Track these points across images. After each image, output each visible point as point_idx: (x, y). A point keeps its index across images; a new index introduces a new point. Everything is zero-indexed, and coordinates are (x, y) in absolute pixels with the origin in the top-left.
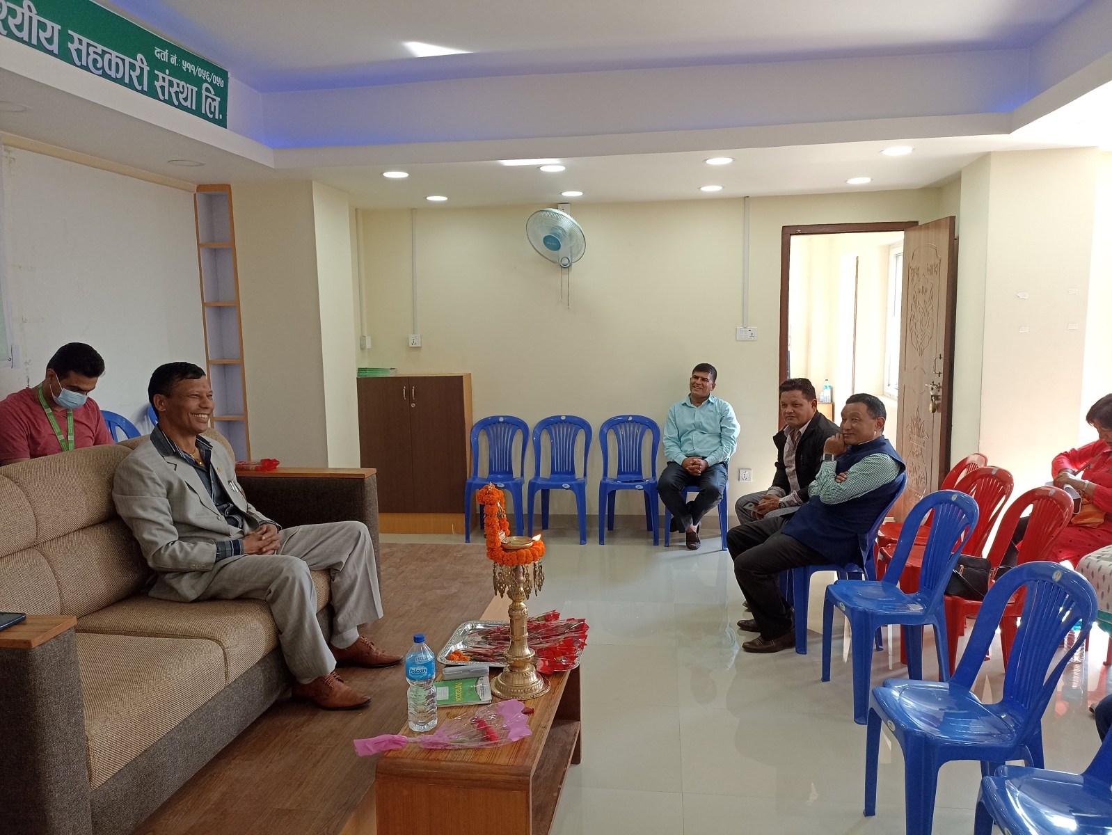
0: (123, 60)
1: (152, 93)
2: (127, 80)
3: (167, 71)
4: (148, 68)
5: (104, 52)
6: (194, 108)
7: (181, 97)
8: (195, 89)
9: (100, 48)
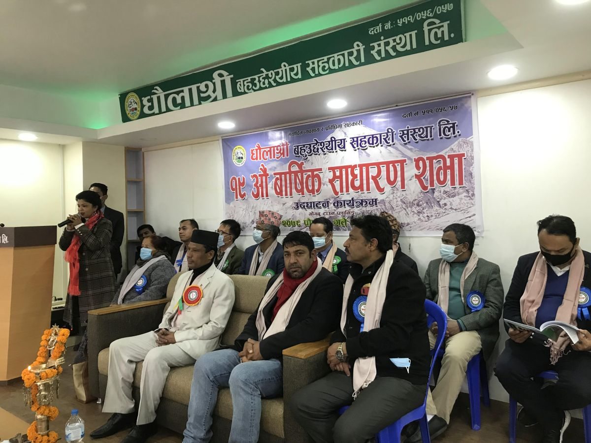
0: (343, 55)
1: (370, 60)
2: (347, 65)
3: (382, 38)
4: (364, 47)
5: (329, 59)
6: (414, 46)
7: (398, 48)
8: (414, 33)
9: (325, 58)
